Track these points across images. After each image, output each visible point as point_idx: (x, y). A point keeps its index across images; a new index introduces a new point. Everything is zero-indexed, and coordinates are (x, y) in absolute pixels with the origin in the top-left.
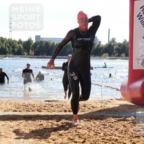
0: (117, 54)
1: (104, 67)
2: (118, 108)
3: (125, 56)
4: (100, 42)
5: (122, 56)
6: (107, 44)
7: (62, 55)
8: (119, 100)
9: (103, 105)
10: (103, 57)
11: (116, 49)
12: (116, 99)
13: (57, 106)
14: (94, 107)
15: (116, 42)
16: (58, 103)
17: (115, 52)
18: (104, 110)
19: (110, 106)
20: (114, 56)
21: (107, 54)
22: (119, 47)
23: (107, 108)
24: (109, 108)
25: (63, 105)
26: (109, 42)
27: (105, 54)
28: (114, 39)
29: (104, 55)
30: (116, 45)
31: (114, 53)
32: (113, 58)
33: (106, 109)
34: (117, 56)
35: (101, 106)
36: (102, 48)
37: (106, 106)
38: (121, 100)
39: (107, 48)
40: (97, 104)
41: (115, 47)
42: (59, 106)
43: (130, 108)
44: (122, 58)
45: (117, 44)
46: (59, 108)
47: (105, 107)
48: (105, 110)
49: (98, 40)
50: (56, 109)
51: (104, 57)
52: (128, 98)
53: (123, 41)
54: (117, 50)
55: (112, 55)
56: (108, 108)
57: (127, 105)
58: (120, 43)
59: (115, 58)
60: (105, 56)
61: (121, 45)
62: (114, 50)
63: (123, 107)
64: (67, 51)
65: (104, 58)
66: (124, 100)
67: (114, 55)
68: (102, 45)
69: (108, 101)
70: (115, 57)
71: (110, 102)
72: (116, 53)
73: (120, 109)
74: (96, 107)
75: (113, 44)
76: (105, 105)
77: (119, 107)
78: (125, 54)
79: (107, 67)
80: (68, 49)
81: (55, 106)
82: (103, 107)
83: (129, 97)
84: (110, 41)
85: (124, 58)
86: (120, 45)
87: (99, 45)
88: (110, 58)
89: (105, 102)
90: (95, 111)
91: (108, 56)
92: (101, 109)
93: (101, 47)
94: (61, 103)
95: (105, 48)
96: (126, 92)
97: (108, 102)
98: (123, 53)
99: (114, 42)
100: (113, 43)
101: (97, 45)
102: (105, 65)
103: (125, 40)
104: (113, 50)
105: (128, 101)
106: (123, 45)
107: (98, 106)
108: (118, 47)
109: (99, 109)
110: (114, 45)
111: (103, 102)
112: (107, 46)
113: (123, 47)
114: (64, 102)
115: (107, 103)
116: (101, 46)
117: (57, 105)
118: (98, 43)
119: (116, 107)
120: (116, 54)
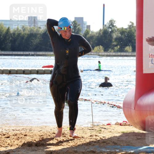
0: (119, 47)
1: (97, 70)
2: (119, 138)
3: (131, 51)
4: (89, 27)
5: (127, 51)
6: (101, 30)
7: (23, 51)
8: (121, 125)
9: (94, 133)
10: (94, 52)
11: (116, 39)
12: (116, 124)
13: (16, 137)
14: (79, 138)
15: (116, 27)
16: (18, 132)
17: (115, 43)
18: (95, 142)
19: (106, 135)
20: (112, 51)
21: (101, 47)
22: (122, 35)
23: (100, 138)
24: (104, 138)
25: (25, 135)
26: (103, 28)
27: (98, 47)
28: (113, 22)
29: (96, 48)
30: (115, 31)
31: (113, 45)
32: (111, 54)
33: (99, 140)
34: (118, 51)
35: (91, 136)
36: (92, 37)
37: (99, 135)
38: (125, 125)
39: (101, 36)
40: (85, 133)
41: (114, 36)
42: (20, 137)
43: (139, 139)
44: (127, 54)
45: (118, 30)
46: (19, 141)
47: (97, 137)
48: (98, 142)
49: (85, 24)
50: (14, 141)
51: (96, 52)
52: (136, 121)
53: (129, 25)
54: (119, 40)
55: (110, 50)
56: (102, 138)
57: (134, 134)
58: (123, 28)
59: (114, 54)
60: (98, 50)
61: (125, 31)
62: (113, 40)
63: (127, 137)
64: (32, 42)
65: (95, 54)
66: (129, 125)
67: (113, 49)
68: (92, 32)
69: (103, 128)
70: (114, 52)
71: (105, 129)
72: (116, 46)
73: (122, 141)
74: (83, 137)
75: (110, 30)
76: (96, 134)
77: (121, 136)
78: (131, 48)
79: (101, 69)
80: (34, 38)
81: (13, 137)
82: (94, 137)
83: (137, 119)
84: (106, 25)
85: (130, 54)
86: (122, 31)
87: (87, 33)
88: (106, 54)
89: (97, 128)
90: (81, 143)
91: (103, 51)
92: (92, 140)
93: (91, 35)
94: (23, 132)
95: (98, 36)
96: (133, 111)
97: (103, 130)
98: (129, 45)
99: (113, 26)
100: (111, 28)
101: (84, 32)
102: (99, 67)
103: (131, 22)
104: (111, 41)
105: (136, 127)
106: (127, 31)
107: (85, 136)
108: (120, 35)
109: (88, 141)
110: (112, 32)
111: (95, 128)
112: (101, 33)
113: (128, 35)
114: (28, 130)
115: (101, 131)
116: (90, 33)
117: (16, 135)
118: (86, 28)
119: (116, 137)
120: (116, 48)
